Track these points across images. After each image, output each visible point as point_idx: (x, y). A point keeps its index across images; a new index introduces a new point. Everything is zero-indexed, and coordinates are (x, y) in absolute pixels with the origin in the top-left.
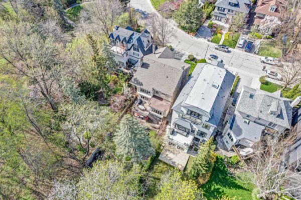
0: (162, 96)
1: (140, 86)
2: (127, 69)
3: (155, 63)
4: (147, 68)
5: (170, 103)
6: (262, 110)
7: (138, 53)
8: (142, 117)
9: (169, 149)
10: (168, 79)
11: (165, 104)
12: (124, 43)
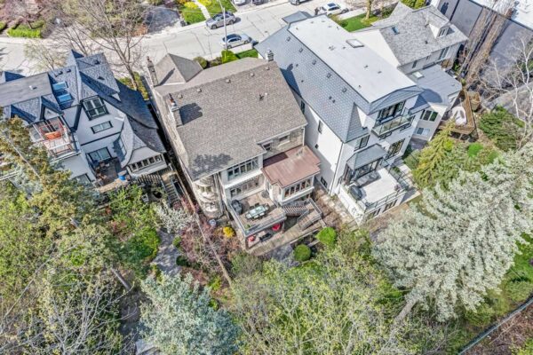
0: (280, 147)
1: (226, 163)
2: (105, 182)
3: (206, 91)
4: (201, 115)
5: (303, 148)
6: (425, 38)
7: (105, 119)
8: (264, 233)
9: (376, 228)
10: (265, 99)
11: (299, 157)
12: (50, 115)
